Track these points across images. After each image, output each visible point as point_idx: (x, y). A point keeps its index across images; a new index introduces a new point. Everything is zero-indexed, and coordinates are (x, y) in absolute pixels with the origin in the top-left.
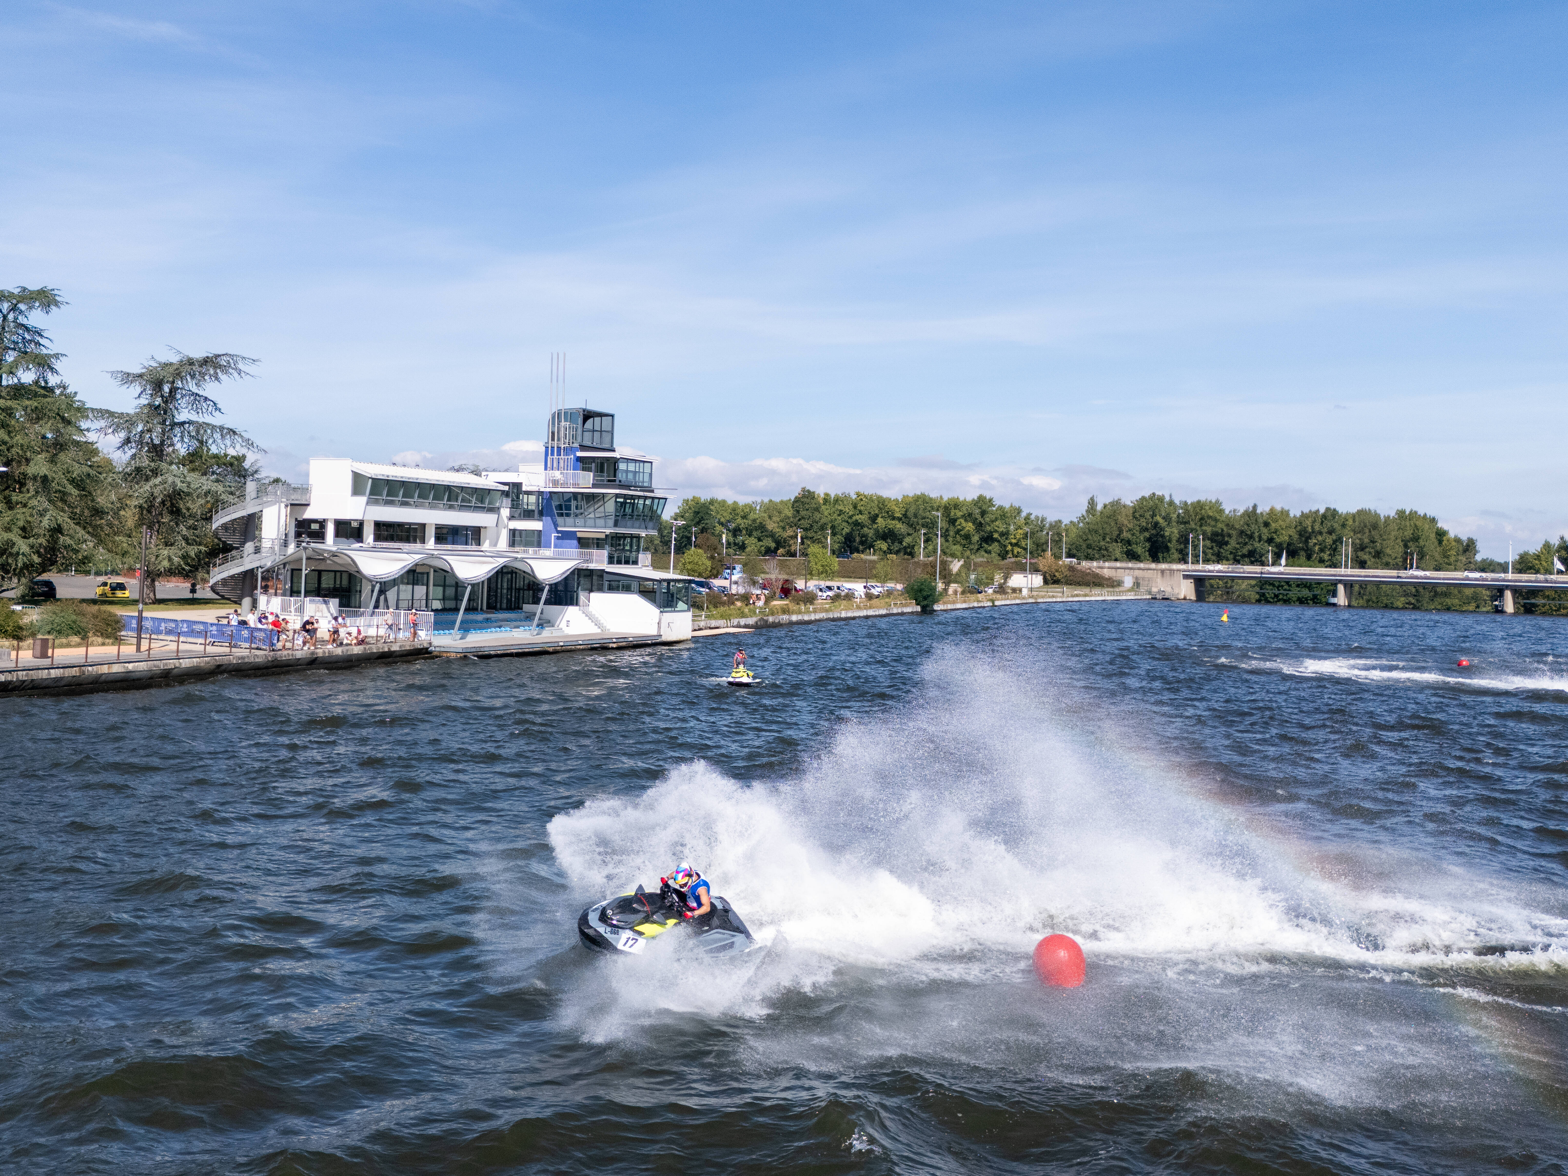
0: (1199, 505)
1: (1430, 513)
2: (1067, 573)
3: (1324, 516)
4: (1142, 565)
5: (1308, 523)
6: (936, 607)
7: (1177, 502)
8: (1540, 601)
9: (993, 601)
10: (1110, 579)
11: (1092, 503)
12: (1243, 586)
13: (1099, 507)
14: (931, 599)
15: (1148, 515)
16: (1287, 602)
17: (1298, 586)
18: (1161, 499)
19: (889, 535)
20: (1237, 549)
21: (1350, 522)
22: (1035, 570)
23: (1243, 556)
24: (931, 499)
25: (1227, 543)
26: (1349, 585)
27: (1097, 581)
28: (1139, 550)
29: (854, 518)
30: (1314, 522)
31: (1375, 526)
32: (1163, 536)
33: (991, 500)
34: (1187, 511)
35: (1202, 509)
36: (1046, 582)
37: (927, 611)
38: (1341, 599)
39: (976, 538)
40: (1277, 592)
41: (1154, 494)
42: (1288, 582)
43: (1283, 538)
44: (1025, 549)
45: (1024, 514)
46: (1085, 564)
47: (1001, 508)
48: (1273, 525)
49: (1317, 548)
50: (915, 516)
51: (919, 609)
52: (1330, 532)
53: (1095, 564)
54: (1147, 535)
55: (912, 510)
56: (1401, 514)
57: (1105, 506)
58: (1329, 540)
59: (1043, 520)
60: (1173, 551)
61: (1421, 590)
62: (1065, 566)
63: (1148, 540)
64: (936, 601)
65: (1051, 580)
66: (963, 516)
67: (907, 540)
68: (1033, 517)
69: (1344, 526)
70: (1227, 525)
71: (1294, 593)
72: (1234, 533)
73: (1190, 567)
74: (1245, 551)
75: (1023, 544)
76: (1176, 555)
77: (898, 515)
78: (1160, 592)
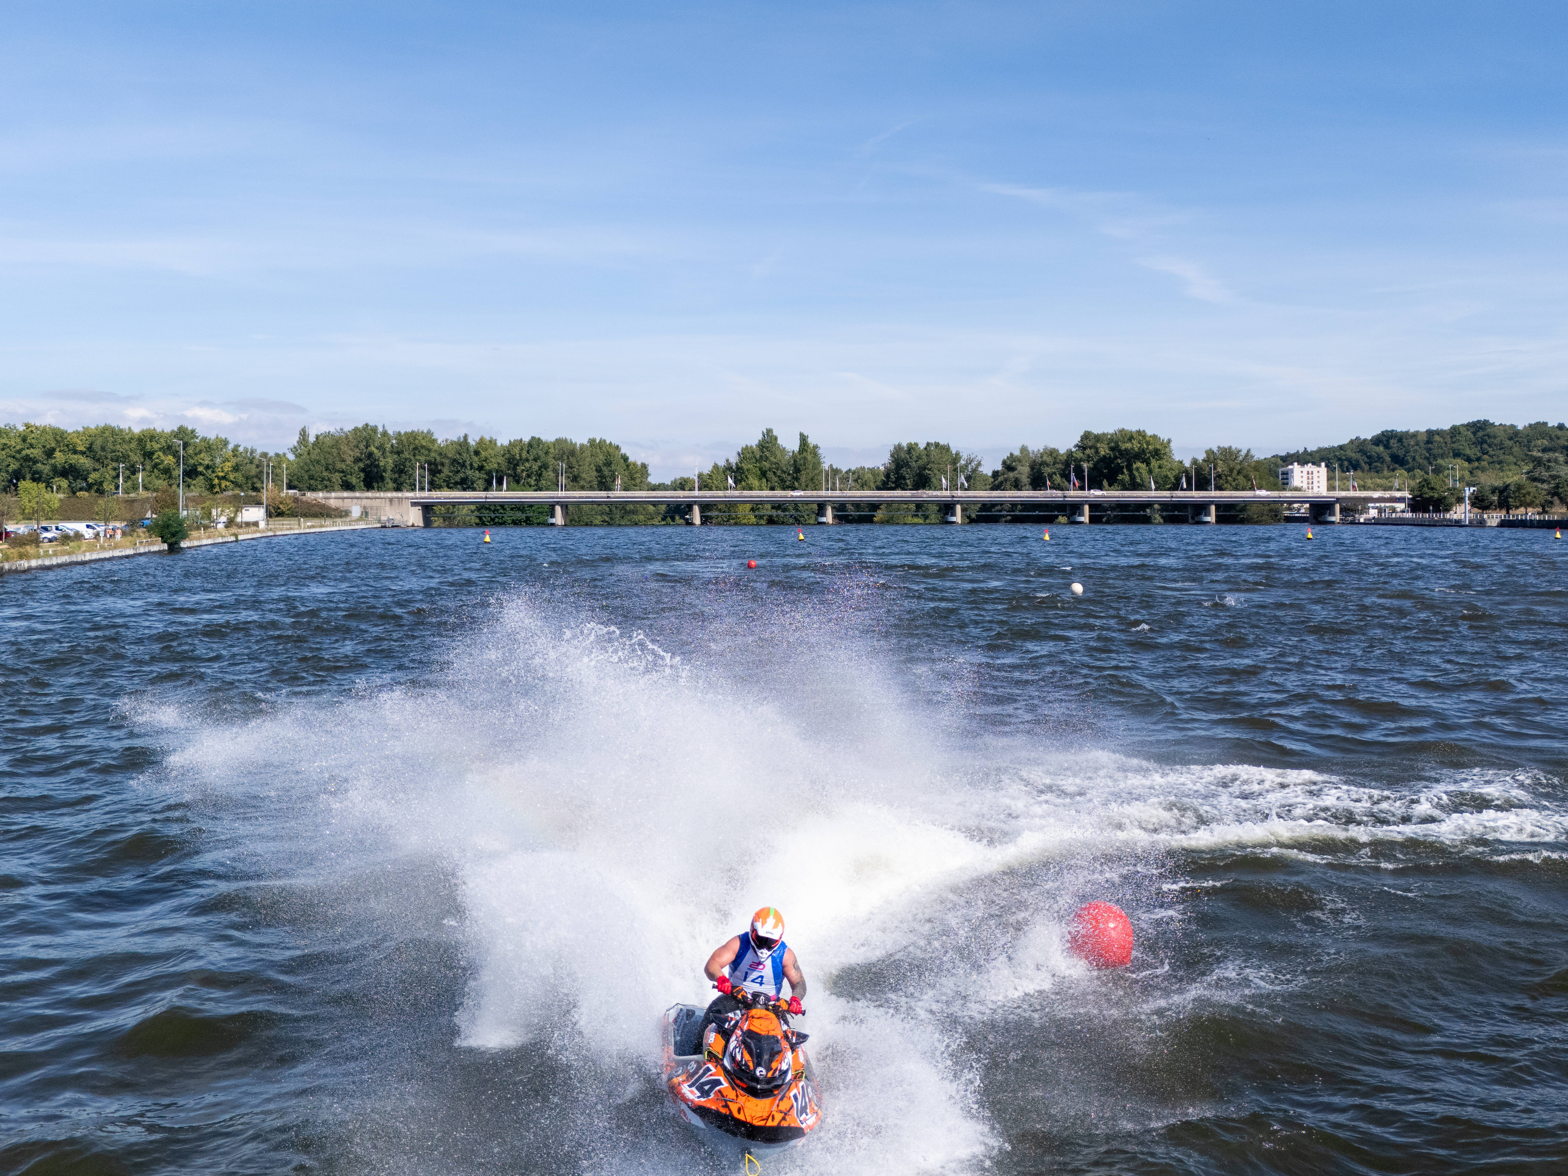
0: (413, 436)
2: (294, 505)
6: (184, 544)
7: (390, 432)
10: (337, 509)
11: (304, 434)
12: (465, 511)
13: (312, 439)
14: (179, 535)
15: (362, 446)
16: (503, 524)
17: (512, 509)
18: (374, 430)
19: (68, 472)
20: (449, 477)
22: (259, 503)
23: (456, 483)
25: (440, 472)
26: (565, 506)
27: (322, 512)
28: (354, 480)
29: (24, 453)
30: (522, 449)
31: (572, 453)
32: (378, 466)
33: (193, 431)
34: (400, 441)
35: (415, 439)
36: (269, 515)
37: (174, 549)
38: (560, 519)
39: (177, 472)
40: (493, 516)
41: (367, 425)
43: (492, 465)
45: (231, 447)
46: (309, 494)
47: (204, 440)
48: (483, 454)
49: (524, 474)
51: (165, 547)
52: (535, 460)
53: (321, 494)
54: (361, 465)
55: (99, 442)
56: (592, 442)
57: (317, 437)
58: (535, 467)
59: (252, 452)
62: (290, 498)
63: (363, 470)
64: (185, 537)
65: (275, 513)
66: (160, 449)
68: (241, 449)
70: (440, 454)
72: (447, 461)
73: (415, 494)
74: (458, 478)
75: (231, 477)
77: (81, 448)
78: (389, 520)
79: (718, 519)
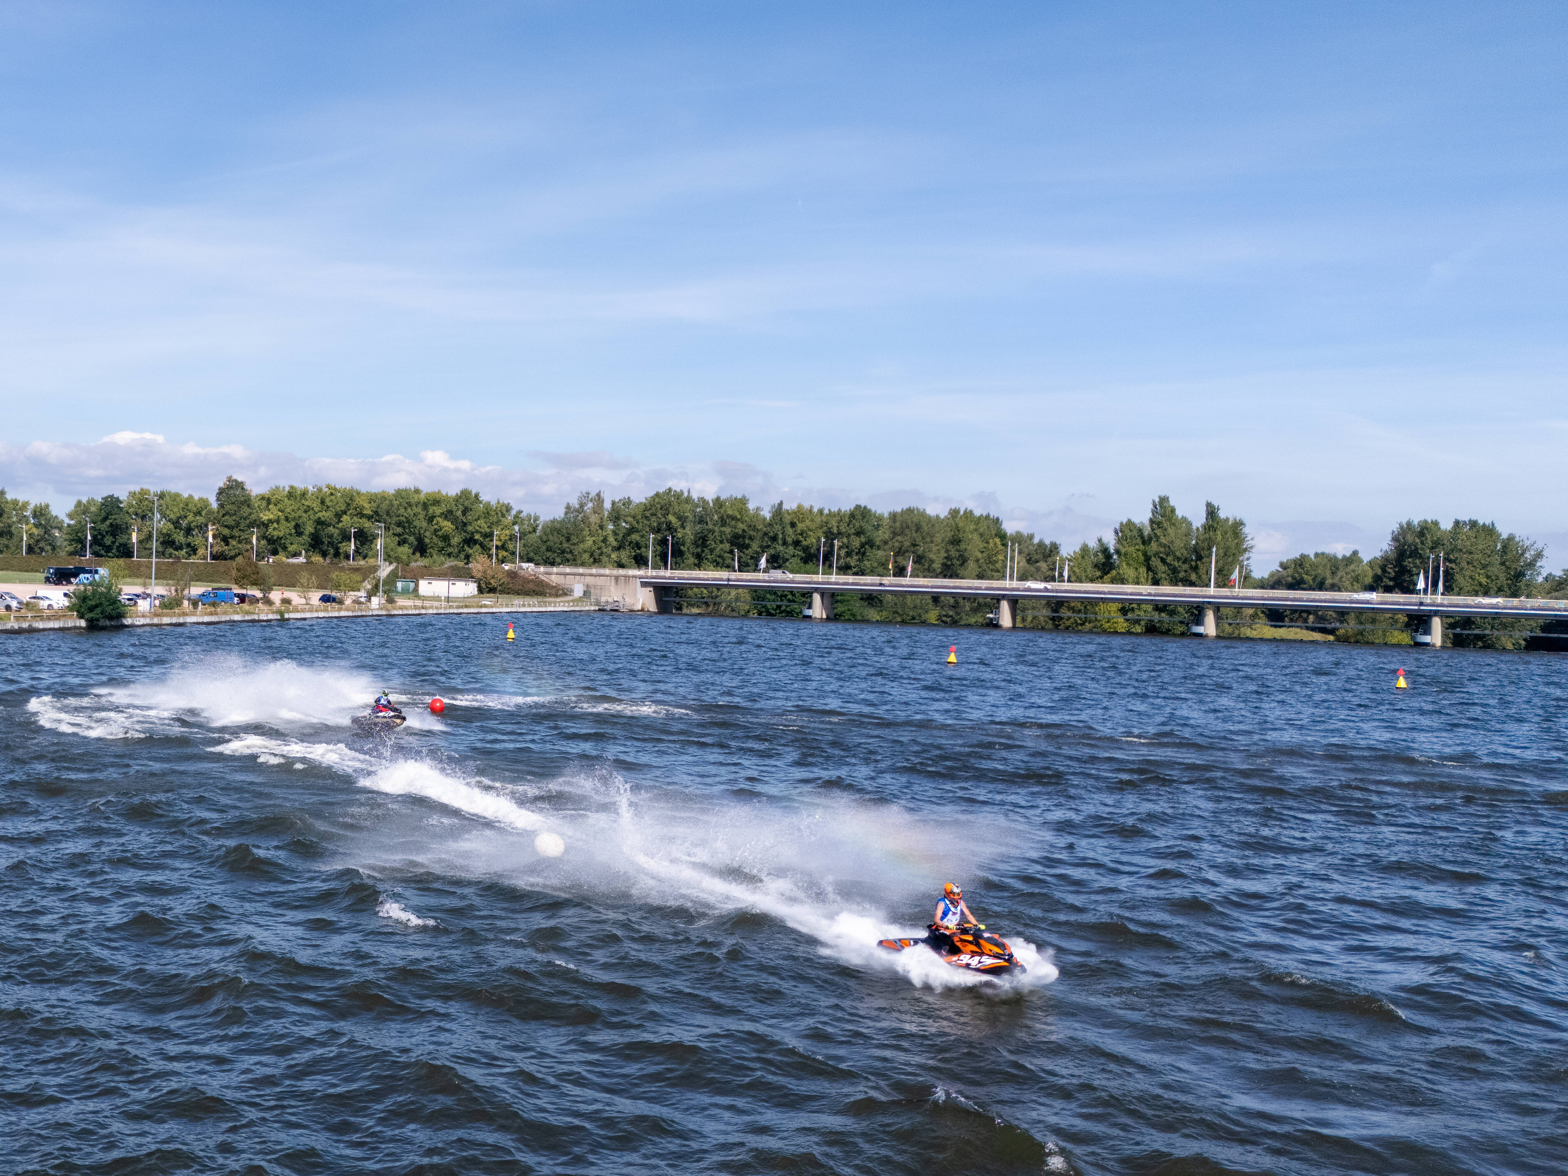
0: (718, 502)
3: (852, 515)
5: (834, 523)
7: (695, 498)
8: (1064, 614)
10: (556, 587)
15: (659, 514)
18: (677, 495)
21: (887, 523)
22: (470, 576)
25: (747, 547)
30: (841, 521)
31: (920, 527)
33: (477, 496)
34: (705, 509)
36: (480, 590)
37: (103, 625)
38: (818, 610)
39: (456, 540)
41: (668, 489)
43: (811, 541)
45: (514, 512)
46: (532, 570)
47: (488, 505)
48: (800, 526)
51: (83, 623)
52: (858, 534)
53: (542, 569)
56: (954, 513)
58: (856, 542)
59: (536, 519)
62: (506, 572)
65: (486, 588)
66: (441, 514)
68: (523, 515)
69: (878, 527)
70: (750, 526)
72: (756, 534)
73: (650, 572)
75: (511, 547)
77: (368, 512)
78: (610, 602)
79: (1068, 623)
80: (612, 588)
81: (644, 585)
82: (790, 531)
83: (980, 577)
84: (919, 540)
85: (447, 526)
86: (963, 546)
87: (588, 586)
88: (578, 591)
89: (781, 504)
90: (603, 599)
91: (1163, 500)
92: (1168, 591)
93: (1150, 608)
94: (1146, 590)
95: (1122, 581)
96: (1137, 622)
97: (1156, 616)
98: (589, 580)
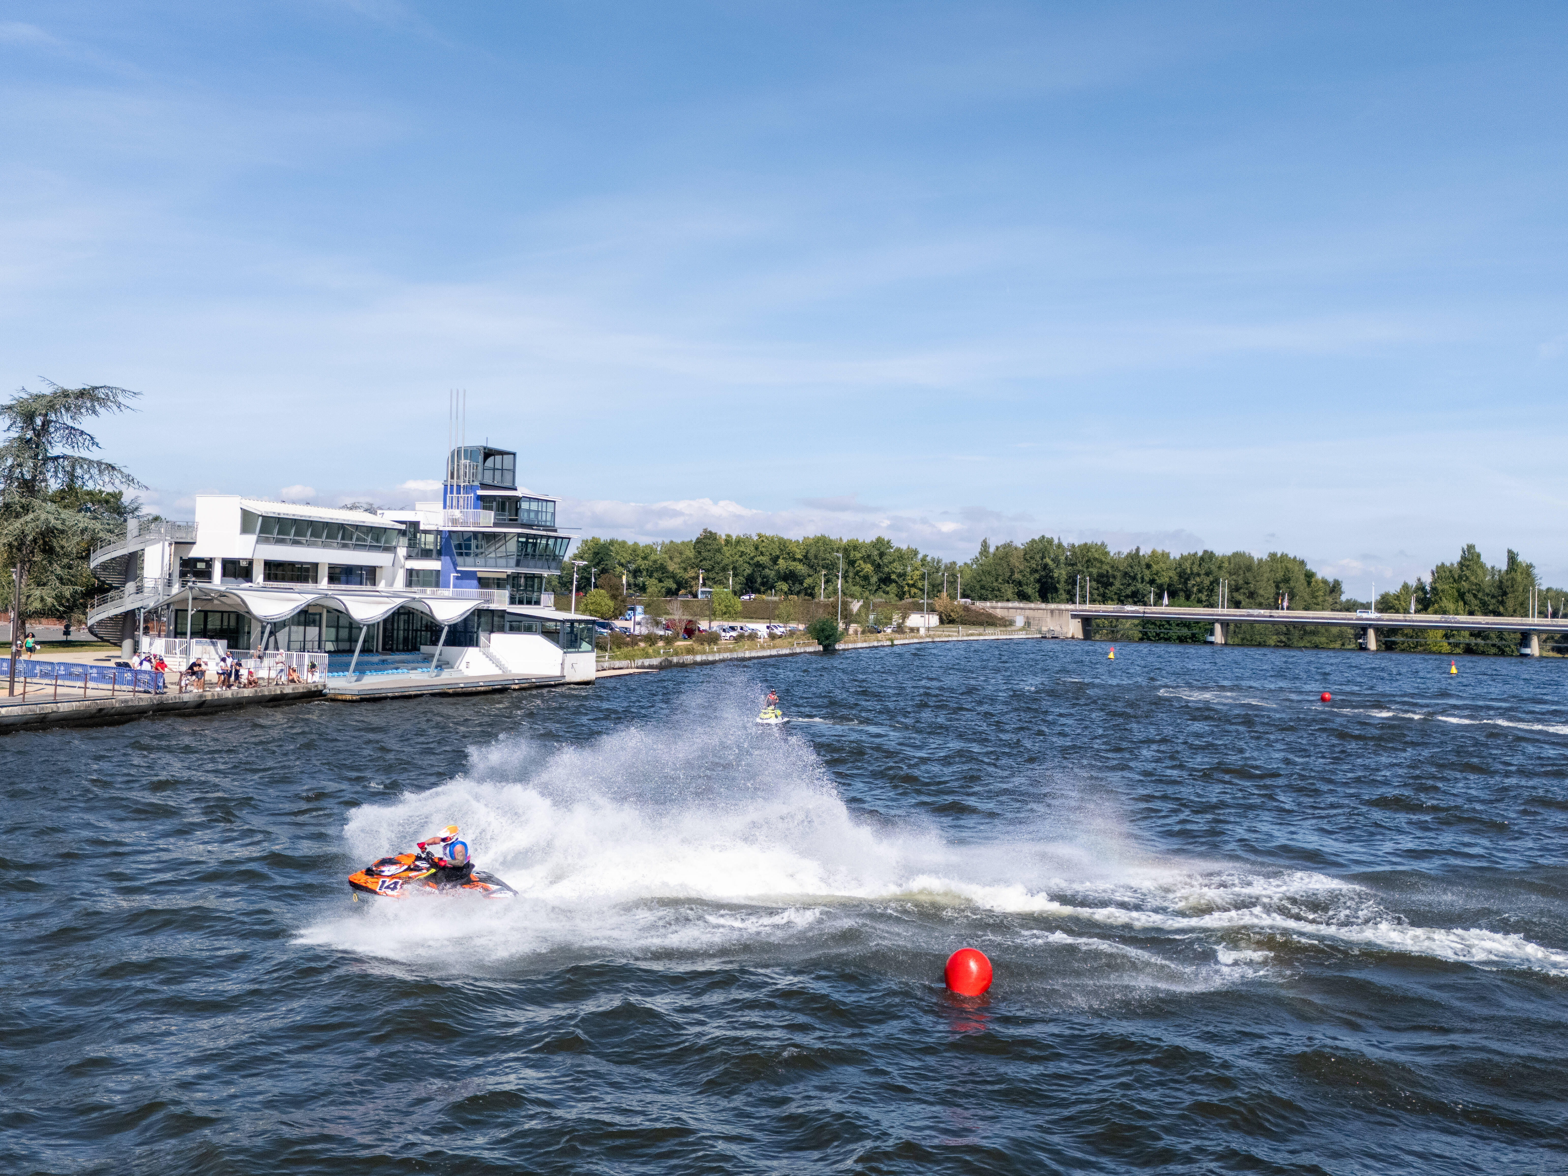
0: (1086, 548)
1: (1300, 556)
2: (963, 613)
3: (1202, 559)
4: (1032, 605)
5: (1187, 565)
6: (839, 646)
7: (1065, 544)
8: (1399, 639)
9: (892, 641)
10: (1002, 619)
11: (985, 545)
12: (1127, 626)
13: (992, 550)
14: (832, 638)
15: (1038, 557)
16: (1168, 640)
17: (1178, 625)
18: (1050, 542)
19: (790, 577)
20: (1120, 590)
21: (1226, 565)
22: (932, 610)
23: (1127, 596)
24: (831, 541)
25: (1112, 584)
26: (1225, 624)
27: (990, 621)
28: (1029, 590)
29: (756, 559)
30: (1193, 563)
31: (1249, 568)
32: (1052, 578)
33: (889, 542)
34: (1074, 553)
35: (1088, 551)
36: (942, 621)
37: (828, 650)
38: (1218, 637)
39: (874, 579)
40: (1158, 631)
41: (1043, 537)
42: (1168, 621)
43: (1164, 580)
44: (922, 590)
45: (920, 556)
46: (979, 604)
47: (898, 550)
48: (1155, 567)
49: (1195, 589)
50: (816, 557)
51: (821, 648)
52: (1207, 574)
53: (988, 604)
54: (1037, 576)
55: (813, 552)
56: (1273, 556)
57: (997, 548)
58: (1207, 582)
59: (938, 562)
60: (1061, 591)
61: (1291, 629)
62: (960, 606)
63: (1039, 581)
64: (837, 640)
65: (947, 620)
66: (862, 558)
67: (808, 581)
68: (929, 559)
69: (1220, 568)
70: (1112, 567)
71: (1175, 632)
72: (1118, 574)
73: (1078, 607)
74: (1129, 591)
75: (920, 585)
76: (1064, 596)
77: (799, 556)
78: (1049, 631)
79: (1402, 647)
80: (1048, 620)
81: (1074, 617)
82: (1147, 572)
83: (1306, 609)
84: (1251, 579)
85: (868, 568)
86: (1292, 584)
87: (1028, 618)
88: (1020, 622)
89: (1138, 549)
90: (1044, 629)
91: (1471, 547)
92: (1482, 620)
93: (1467, 633)
94: (1464, 619)
95: (1444, 612)
96: (1457, 645)
97: (1473, 641)
98: (1028, 613)
